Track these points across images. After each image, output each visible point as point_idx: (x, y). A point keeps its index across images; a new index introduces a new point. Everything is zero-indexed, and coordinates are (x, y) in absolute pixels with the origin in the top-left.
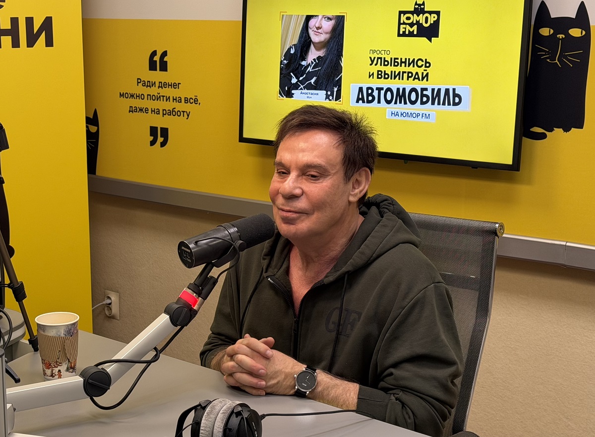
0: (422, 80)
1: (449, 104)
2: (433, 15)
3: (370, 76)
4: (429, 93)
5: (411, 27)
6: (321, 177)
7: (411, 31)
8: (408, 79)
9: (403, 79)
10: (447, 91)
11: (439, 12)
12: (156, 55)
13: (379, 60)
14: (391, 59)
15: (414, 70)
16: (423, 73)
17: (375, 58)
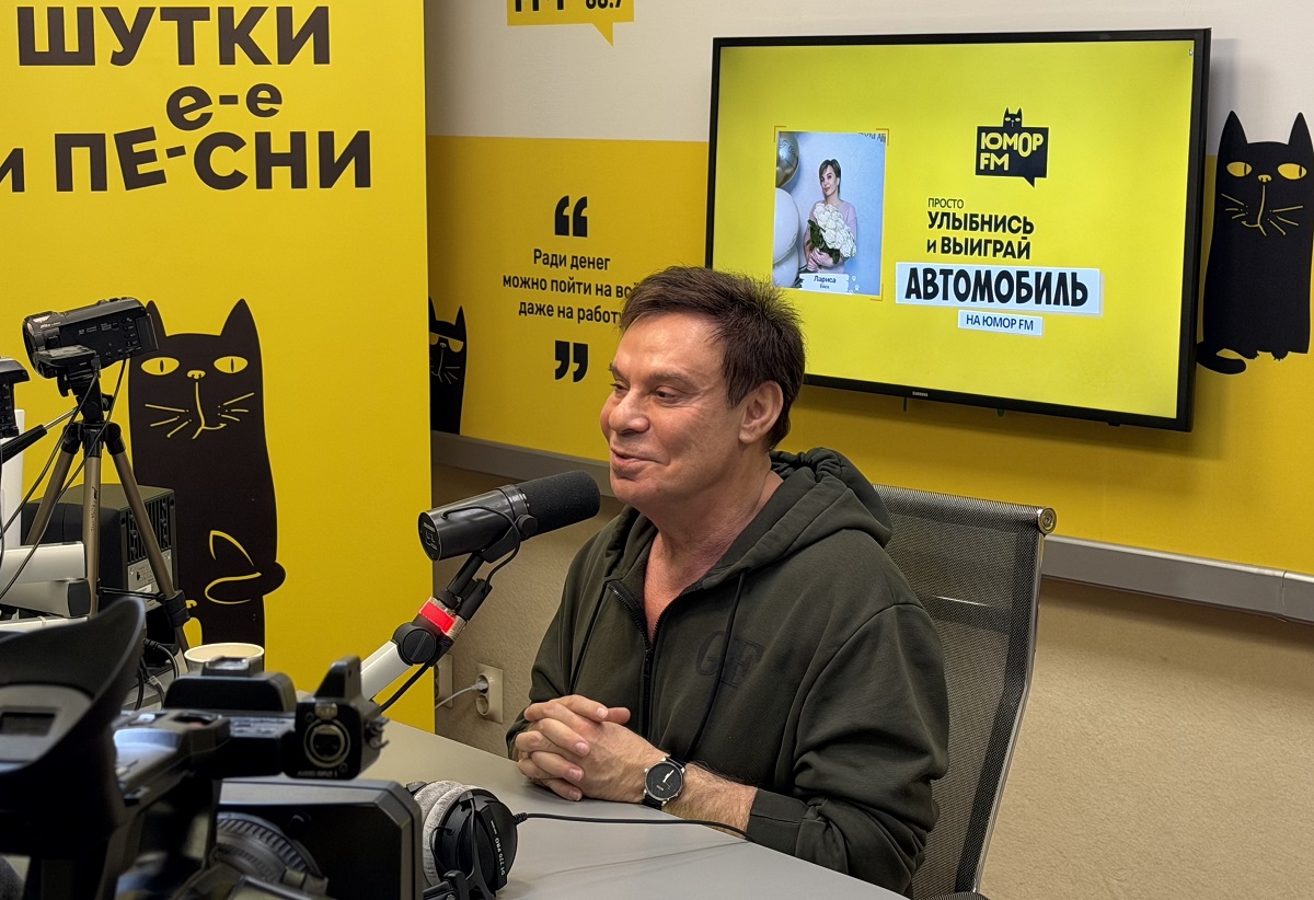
0: (1019, 257)
1: (1066, 303)
2: (1036, 136)
3: (929, 248)
4: (1031, 281)
5: (1000, 157)
6: (680, 397)
7: (999, 164)
8: (995, 255)
9: (985, 254)
10: (1062, 277)
11: (1047, 129)
12: (567, 205)
13: (945, 218)
14: (966, 215)
15: (1004, 236)
16: (1020, 243)
17: (937, 214)
